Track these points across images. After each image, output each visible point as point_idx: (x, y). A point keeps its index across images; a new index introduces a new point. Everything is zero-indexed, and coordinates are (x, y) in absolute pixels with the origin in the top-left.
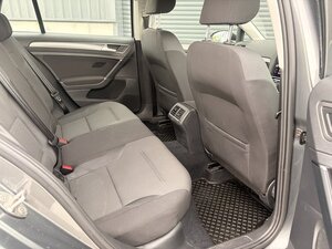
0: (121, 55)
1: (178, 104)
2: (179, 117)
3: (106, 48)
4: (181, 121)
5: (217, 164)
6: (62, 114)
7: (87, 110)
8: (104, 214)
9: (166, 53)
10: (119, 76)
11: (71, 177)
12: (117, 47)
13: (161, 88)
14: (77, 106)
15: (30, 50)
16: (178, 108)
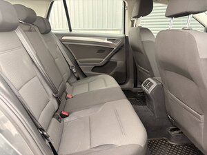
0: (115, 45)
1: (149, 79)
2: (148, 88)
3: (106, 41)
4: (149, 91)
5: (177, 129)
6: (75, 80)
7: (90, 79)
8: (76, 151)
9: (142, 42)
10: (113, 59)
11: (66, 120)
12: (113, 40)
13: (140, 68)
14: (85, 76)
15: (62, 41)
16: (149, 81)
